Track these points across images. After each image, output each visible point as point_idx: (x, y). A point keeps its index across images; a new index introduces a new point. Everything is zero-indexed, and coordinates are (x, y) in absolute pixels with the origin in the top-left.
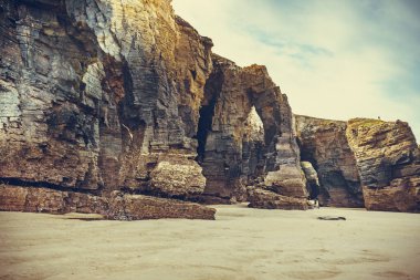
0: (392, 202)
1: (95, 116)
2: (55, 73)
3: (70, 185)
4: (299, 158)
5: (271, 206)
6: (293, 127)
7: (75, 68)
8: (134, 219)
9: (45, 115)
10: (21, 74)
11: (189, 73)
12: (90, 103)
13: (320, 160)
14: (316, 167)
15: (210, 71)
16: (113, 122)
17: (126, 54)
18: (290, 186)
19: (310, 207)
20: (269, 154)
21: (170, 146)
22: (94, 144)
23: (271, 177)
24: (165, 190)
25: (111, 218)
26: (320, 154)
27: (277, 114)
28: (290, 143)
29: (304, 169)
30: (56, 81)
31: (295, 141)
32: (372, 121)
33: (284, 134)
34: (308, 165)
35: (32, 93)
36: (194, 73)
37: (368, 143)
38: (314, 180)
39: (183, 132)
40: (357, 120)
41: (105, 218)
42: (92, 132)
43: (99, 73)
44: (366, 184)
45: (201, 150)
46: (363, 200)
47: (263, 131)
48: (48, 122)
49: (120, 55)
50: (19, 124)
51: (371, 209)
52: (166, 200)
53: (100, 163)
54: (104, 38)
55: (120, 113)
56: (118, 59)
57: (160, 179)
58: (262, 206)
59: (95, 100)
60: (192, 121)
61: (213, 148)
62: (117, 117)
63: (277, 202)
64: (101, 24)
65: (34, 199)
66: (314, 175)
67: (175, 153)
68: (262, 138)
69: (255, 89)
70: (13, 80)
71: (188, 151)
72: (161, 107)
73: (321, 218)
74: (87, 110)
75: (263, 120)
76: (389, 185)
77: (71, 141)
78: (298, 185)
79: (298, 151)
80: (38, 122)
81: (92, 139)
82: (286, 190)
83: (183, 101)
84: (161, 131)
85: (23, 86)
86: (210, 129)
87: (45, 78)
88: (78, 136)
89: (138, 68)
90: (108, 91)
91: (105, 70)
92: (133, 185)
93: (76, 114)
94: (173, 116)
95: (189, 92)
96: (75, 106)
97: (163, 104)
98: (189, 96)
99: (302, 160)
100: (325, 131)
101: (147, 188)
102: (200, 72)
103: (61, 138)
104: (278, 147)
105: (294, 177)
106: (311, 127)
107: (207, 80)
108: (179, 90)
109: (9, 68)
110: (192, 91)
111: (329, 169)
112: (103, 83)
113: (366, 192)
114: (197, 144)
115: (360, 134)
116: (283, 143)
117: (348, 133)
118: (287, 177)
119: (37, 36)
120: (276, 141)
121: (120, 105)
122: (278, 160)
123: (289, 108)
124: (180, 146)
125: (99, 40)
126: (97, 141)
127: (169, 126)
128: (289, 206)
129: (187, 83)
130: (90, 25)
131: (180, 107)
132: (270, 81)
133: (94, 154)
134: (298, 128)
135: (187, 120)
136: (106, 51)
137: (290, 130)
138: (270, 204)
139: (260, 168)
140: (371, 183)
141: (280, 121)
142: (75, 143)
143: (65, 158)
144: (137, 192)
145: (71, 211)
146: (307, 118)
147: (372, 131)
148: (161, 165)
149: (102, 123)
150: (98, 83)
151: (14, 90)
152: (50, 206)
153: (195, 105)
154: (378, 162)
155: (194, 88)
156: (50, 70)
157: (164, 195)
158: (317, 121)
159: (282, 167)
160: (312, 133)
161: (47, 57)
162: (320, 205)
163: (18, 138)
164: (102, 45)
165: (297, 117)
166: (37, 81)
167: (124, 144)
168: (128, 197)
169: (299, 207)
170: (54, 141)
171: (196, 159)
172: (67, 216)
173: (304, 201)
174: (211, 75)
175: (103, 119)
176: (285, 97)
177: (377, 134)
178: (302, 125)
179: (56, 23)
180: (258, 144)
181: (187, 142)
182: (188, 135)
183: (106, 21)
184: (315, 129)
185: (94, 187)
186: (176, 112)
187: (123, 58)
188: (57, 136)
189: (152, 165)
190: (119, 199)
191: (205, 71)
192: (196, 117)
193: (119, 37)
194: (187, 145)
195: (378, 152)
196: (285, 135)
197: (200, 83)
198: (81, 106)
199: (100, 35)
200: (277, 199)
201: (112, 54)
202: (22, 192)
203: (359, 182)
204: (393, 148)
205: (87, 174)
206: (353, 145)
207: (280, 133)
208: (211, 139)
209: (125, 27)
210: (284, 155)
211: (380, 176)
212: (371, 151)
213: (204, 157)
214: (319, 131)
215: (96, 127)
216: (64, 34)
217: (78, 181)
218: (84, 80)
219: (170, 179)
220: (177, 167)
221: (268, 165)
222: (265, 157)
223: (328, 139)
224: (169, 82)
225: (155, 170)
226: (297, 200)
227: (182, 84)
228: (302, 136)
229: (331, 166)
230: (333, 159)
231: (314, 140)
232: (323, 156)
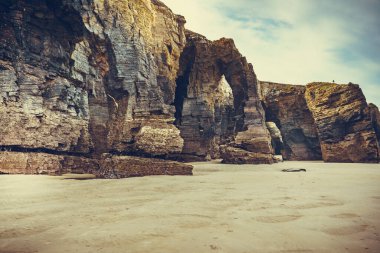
0: (346, 154)
1: (84, 88)
2: (47, 51)
3: (65, 149)
4: (264, 119)
5: (241, 162)
6: (259, 92)
7: (65, 47)
8: (122, 177)
9: (40, 89)
10: (17, 54)
11: (165, 48)
12: (79, 77)
13: (282, 121)
14: (279, 126)
15: (184, 45)
16: (100, 94)
17: (108, 33)
18: (257, 143)
19: (275, 161)
20: (238, 117)
21: (151, 112)
22: (84, 114)
23: (240, 137)
24: (148, 151)
25: (102, 177)
26: (283, 115)
27: (244, 81)
28: (256, 106)
29: (269, 129)
30: (48, 59)
31: (260, 105)
32: (327, 84)
33: (250, 99)
34: (273, 125)
35: (27, 69)
36: (170, 48)
37: (325, 104)
38: (278, 138)
39: (162, 100)
40: (315, 84)
41: (97, 177)
42: (82, 103)
43: (85, 50)
44: (323, 139)
45: (178, 115)
46: (321, 154)
47: (232, 97)
48: (43, 95)
49: (104, 33)
50: (17, 98)
51: (328, 161)
52: (149, 160)
53: (90, 129)
54: (88, 19)
55: (106, 85)
56: (102, 37)
57: (144, 142)
58: (233, 162)
59: (83, 74)
60: (170, 91)
61: (189, 113)
62: (103, 89)
63: (246, 158)
64: (85, 6)
65: (35, 163)
66: (278, 133)
67: (155, 118)
68: (231, 102)
69: (224, 60)
70: (10, 60)
71: (167, 116)
72: (141, 78)
73: (284, 171)
74: (77, 83)
75: (231, 86)
76: (343, 139)
77: (64, 111)
78: (265, 143)
79: (263, 113)
80: (34, 95)
81: (83, 109)
82: (253, 147)
83: (161, 73)
84: (142, 99)
85: (19, 64)
86: (186, 96)
87: (38, 57)
88: (69, 106)
89: (120, 45)
90: (95, 66)
91: (91, 47)
92: (120, 148)
93: (67, 87)
94: (152, 86)
95: (166, 64)
96: (66, 81)
97: (143, 75)
98: (167, 68)
99: (267, 121)
100: (286, 94)
101: (133, 150)
102: (175, 47)
103: (55, 109)
104: (246, 110)
105: (260, 135)
106: (275, 91)
107: (182, 54)
108: (157, 63)
109: (5, 48)
110: (169, 63)
111: (291, 128)
112: (90, 59)
113: (323, 146)
114: (174, 110)
115: (317, 96)
116: (250, 106)
117: (307, 96)
118: (254, 135)
119: (29, 19)
120: (244, 105)
121: (106, 78)
122: (246, 122)
123: (255, 76)
124: (160, 112)
125: (84, 21)
126: (87, 110)
127: (150, 95)
128: (257, 161)
129: (164, 56)
130: (76, 7)
131: (158, 78)
132: (237, 52)
133: (84, 122)
134: (263, 93)
135: (165, 89)
136: (91, 31)
137: (256, 95)
138: (240, 159)
139: (230, 129)
140: (328, 138)
141: (247, 87)
142: (68, 113)
143: (60, 126)
144: (124, 154)
145: (67, 172)
146: (270, 83)
147: (328, 94)
148: (143, 130)
149: (90, 94)
150: (86, 60)
151: (11, 68)
152: (49, 168)
153: (172, 76)
154: (333, 120)
155: (170, 61)
156: (42, 49)
157: (148, 155)
158: (280, 86)
159: (250, 127)
160: (275, 97)
161: (38, 38)
162: (284, 159)
163: (17, 110)
164: (87, 26)
165: (261, 83)
166: (31, 59)
167: (110, 112)
168: (117, 158)
169: (266, 161)
170: (49, 112)
171: (175, 123)
172: (64, 176)
173: (269, 157)
174: (185, 49)
175: (91, 91)
176: (251, 66)
177: (331, 96)
178: (266, 90)
179: (45, 7)
180: (228, 108)
181: (166, 108)
182: (166, 102)
183: (89, 4)
184: (278, 93)
185: (86, 150)
186: (155, 83)
187: (106, 36)
188: (51, 107)
189: (136, 129)
190: (108, 160)
191: (179, 45)
192: (173, 86)
193: (102, 18)
194: (166, 111)
195: (333, 111)
196: (252, 100)
197: (175, 56)
198: (71, 80)
199: (85, 16)
200: (246, 155)
201: (96, 32)
202: (24, 157)
203: (317, 138)
204: (346, 107)
205: (79, 139)
206: (312, 106)
207: (247, 98)
208: (187, 105)
209: (107, 8)
210: (251, 116)
211: (335, 132)
212: (327, 111)
213: (181, 121)
214: (281, 94)
215: (86, 99)
216: (52, 17)
217: (72, 146)
218: (73, 57)
219: (153, 141)
220: (158, 131)
221: (238, 126)
222: (234, 119)
223: (289, 102)
224: (148, 55)
225: (139, 134)
226: (264, 155)
227: (160, 57)
228: (266, 99)
229: (292, 125)
230: (294, 119)
231: (277, 103)
232: (285, 116)
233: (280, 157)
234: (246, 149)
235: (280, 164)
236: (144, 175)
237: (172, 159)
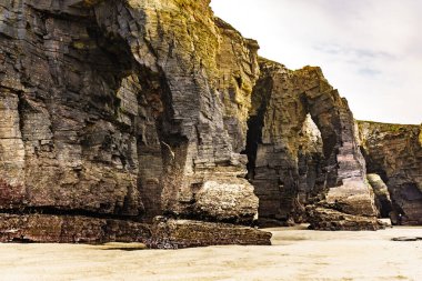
1: (132, 134)
2: (87, 89)
3: (109, 211)
4: (365, 170)
5: (336, 227)
6: (356, 134)
7: (109, 83)
8: (180, 247)
9: (79, 135)
10: (51, 93)
11: (234, 80)
12: (126, 120)
13: (389, 172)
14: (385, 179)
15: (257, 77)
16: (152, 140)
17: (163, 64)
18: (356, 203)
19: (381, 226)
20: (329, 168)
21: (217, 163)
22: (132, 167)
23: (333, 194)
24: (213, 213)
25: (154, 247)
26: (389, 164)
27: (336, 121)
28: (353, 153)
29: (371, 183)
30: (89, 99)
31: (359, 151)
33: (345, 144)
34: (376, 178)
35: (63, 112)
36: (239, 81)
38: (385, 196)
39: (230, 147)
41: (148, 247)
42: (129, 152)
43: (134, 86)
45: (251, 166)
47: (321, 141)
48: (82, 143)
49: (157, 65)
50: (51, 147)
52: (214, 225)
53: (139, 186)
54: (138, 48)
55: (159, 129)
56: (154, 70)
57: (207, 201)
58: (324, 228)
59: (131, 116)
60: (239, 135)
61: (265, 163)
62: (155, 134)
63: (342, 222)
64: (134, 33)
65: (71, 228)
66: (384, 189)
67: (222, 170)
68: (320, 149)
69: (309, 94)
70: (43, 100)
71: (237, 168)
72: (204, 120)
73: (395, 240)
74: (123, 128)
75: (320, 128)
77: (107, 163)
78: (365, 202)
79: (363, 162)
80: (71, 143)
81: (130, 160)
82: (351, 208)
83: (228, 112)
84: (205, 147)
85: (54, 105)
86: (261, 143)
87: (77, 96)
88: (114, 157)
89: (177, 79)
90: (145, 106)
91: (141, 82)
92: (177, 209)
93: (111, 133)
94: (218, 130)
95: (234, 102)
96: (110, 125)
97: (206, 117)
98: (235, 106)
99: (368, 172)
100: (394, 137)
101: (193, 211)
102: (245, 79)
103: (97, 160)
104: (340, 158)
105: (360, 192)
106: (378, 133)
107: (254, 88)
108: (223, 99)
109: (39, 87)
110: (238, 100)
111: (401, 182)
112: (139, 97)
114: (246, 161)
116: (345, 154)
118: (352, 193)
119: (66, 50)
120: (337, 152)
121: (159, 121)
122: (341, 174)
123: (350, 114)
124: (228, 163)
125: (133, 51)
126: (136, 162)
127: (215, 142)
128: (356, 227)
129: (232, 91)
130: (123, 35)
131: (225, 119)
132: (326, 84)
133: (132, 176)
134: (361, 137)
135: (234, 133)
136: (141, 62)
137: (353, 139)
138: (334, 224)
139: (319, 183)
141: (340, 129)
142: (112, 165)
143: (102, 181)
144: (182, 216)
145: (110, 240)
146: (371, 123)
148: (207, 186)
149: (140, 141)
150: (134, 98)
151: (44, 111)
152: (88, 235)
153: (242, 116)
155: (240, 97)
156: (82, 86)
157: (213, 219)
158: (384, 127)
159: (345, 181)
160: (379, 140)
161: (77, 73)
162: (393, 224)
163: (51, 162)
164: (136, 57)
165: (359, 123)
166: (69, 99)
167: (165, 163)
168: (173, 223)
169: (369, 227)
170: (89, 164)
171: (246, 177)
173: (374, 220)
174: (259, 82)
175: (141, 137)
176: (345, 101)
178: (366, 132)
179: (86, 35)
180: (316, 155)
181: (235, 157)
182: (235, 150)
183: (139, 30)
184: (382, 135)
185: (134, 213)
186: (221, 126)
187: (160, 68)
188: (91, 158)
189: (197, 186)
190: (162, 225)
191: (251, 77)
192: (243, 128)
193: (154, 45)
194: (235, 162)
197: (247, 91)
198: (116, 124)
199: (133, 45)
200: (342, 218)
201: (147, 64)
202: (58, 220)
205: (125, 198)
207: (342, 143)
208: (261, 153)
209: (161, 33)
210: (348, 167)
213: (254, 174)
214: (386, 137)
215: (134, 146)
216: (95, 47)
217: (117, 206)
218: (119, 95)
219: (218, 200)
220: (226, 187)
221: (329, 180)
222: (325, 171)
223: (398, 147)
224: (212, 92)
225: (202, 191)
226: (365, 219)
227: (226, 93)
228: (367, 144)
229: (403, 178)
230: (405, 170)
231: (381, 148)
232: (393, 166)
233: (388, 221)
234: (340, 210)
235: (388, 229)
236: (208, 244)
237: (241, 223)
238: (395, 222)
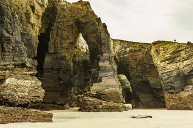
0: (185, 103)
4: (116, 72)
5: (96, 109)
6: (112, 48)
11: (29, 8)
13: (132, 73)
14: (129, 78)
15: (46, 6)
18: (110, 93)
19: (125, 109)
20: (93, 70)
21: (15, 66)
23: (95, 88)
24: (12, 100)
26: (132, 68)
27: (99, 39)
28: (109, 61)
29: (120, 81)
31: (113, 59)
32: (170, 43)
33: (104, 54)
34: (124, 77)
36: (33, 8)
37: (168, 59)
38: (129, 89)
39: (26, 54)
40: (159, 42)
44: (166, 90)
45: (40, 68)
46: (164, 103)
47: (88, 52)
51: (171, 109)
52: (13, 108)
57: (8, 92)
58: (89, 110)
60: (33, 46)
61: (50, 66)
63: (100, 106)
66: (128, 84)
67: (19, 71)
68: (88, 57)
69: (81, 19)
71: (30, 69)
72: (7, 35)
73: (133, 117)
75: (88, 43)
76: (183, 90)
78: (116, 93)
79: (115, 67)
82: (107, 97)
83: (24, 30)
84: (7, 53)
86: (47, 51)
94: (17, 42)
95: (30, 23)
97: (8, 32)
98: (30, 26)
99: (119, 73)
100: (135, 51)
102: (37, 7)
104: (101, 64)
105: (113, 86)
106: (125, 48)
107: (43, 14)
108: (21, 21)
110: (32, 22)
111: (139, 80)
113: (167, 96)
114: (36, 64)
115: (161, 53)
116: (104, 61)
117: (153, 52)
118: (107, 87)
120: (99, 60)
122: (101, 74)
123: (108, 34)
124: (23, 65)
127: (14, 50)
128: (110, 109)
129: (28, 15)
131: (22, 35)
132: (93, 13)
134: (115, 49)
135: (29, 44)
137: (109, 51)
138: (95, 108)
139: (87, 80)
140: (170, 89)
141: (101, 44)
146: (122, 41)
147: (170, 51)
148: (8, 81)
153: (35, 33)
154: (175, 73)
155: (33, 19)
157: (11, 105)
158: (130, 43)
159: (104, 79)
160: (126, 53)
162: (133, 108)
165: (114, 40)
169: (118, 109)
171: (37, 75)
173: (121, 105)
174: (47, 10)
176: (105, 26)
177: (173, 53)
178: (118, 47)
180: (85, 62)
181: (29, 62)
182: (29, 56)
184: (128, 49)
186: (19, 39)
191: (42, 6)
192: (35, 42)
194: (28, 65)
195: (173, 66)
196: (106, 55)
197: (38, 16)
200: (101, 104)
203: (161, 89)
204: (185, 63)
206: (157, 61)
207: (102, 54)
208: (47, 59)
210: (105, 70)
211: (177, 84)
212: (170, 65)
213: (42, 73)
214: (131, 51)
219: (16, 91)
220: (21, 82)
221: (93, 78)
222: (90, 72)
223: (138, 57)
224: (13, 14)
225: (4, 85)
226: (116, 104)
227: (24, 16)
228: (118, 55)
229: (140, 77)
230: (142, 72)
231: (127, 58)
232: (134, 70)
233: (130, 105)
234: (100, 98)
235: (130, 111)
236: (8, 122)
237: (32, 107)
238: (134, 106)
